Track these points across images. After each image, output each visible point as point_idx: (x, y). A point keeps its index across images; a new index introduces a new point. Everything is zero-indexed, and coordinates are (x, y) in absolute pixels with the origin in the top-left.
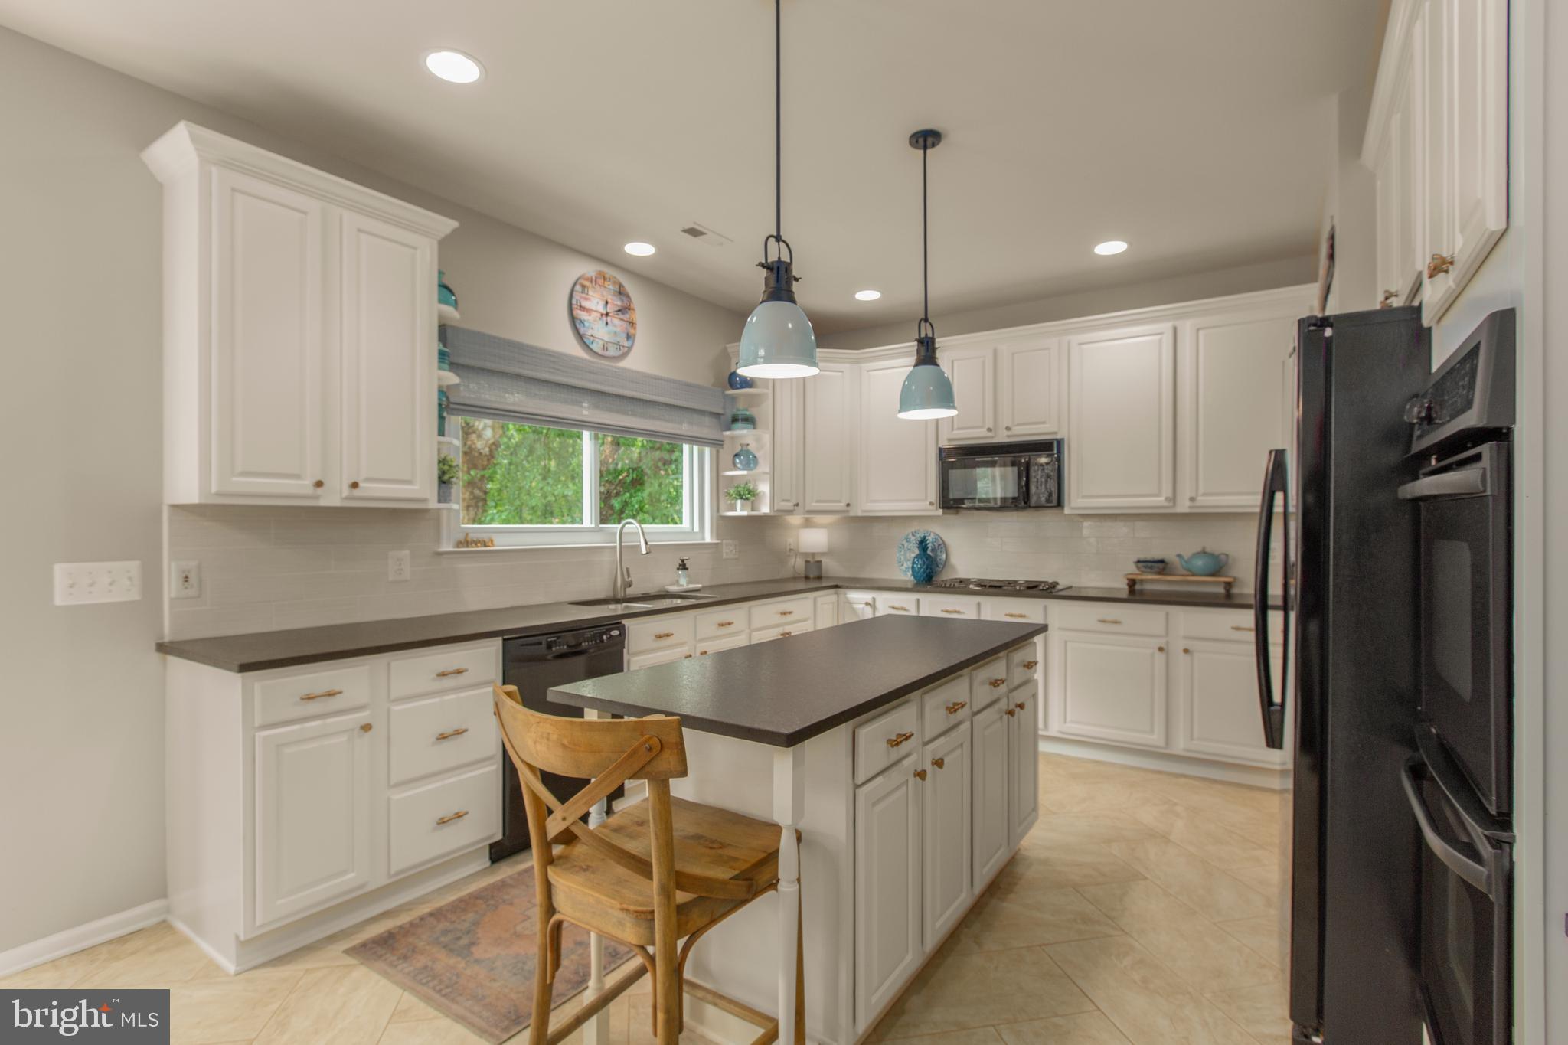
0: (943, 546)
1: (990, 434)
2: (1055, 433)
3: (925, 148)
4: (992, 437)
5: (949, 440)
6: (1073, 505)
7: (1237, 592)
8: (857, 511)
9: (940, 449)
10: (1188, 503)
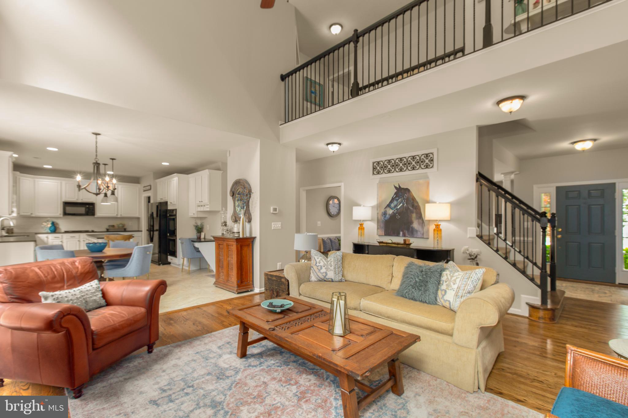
2: (93, 202)
4: (77, 201)
5: (65, 200)
6: (97, 215)
7: (127, 230)
8: (33, 215)
9: (63, 202)
10: (120, 216)
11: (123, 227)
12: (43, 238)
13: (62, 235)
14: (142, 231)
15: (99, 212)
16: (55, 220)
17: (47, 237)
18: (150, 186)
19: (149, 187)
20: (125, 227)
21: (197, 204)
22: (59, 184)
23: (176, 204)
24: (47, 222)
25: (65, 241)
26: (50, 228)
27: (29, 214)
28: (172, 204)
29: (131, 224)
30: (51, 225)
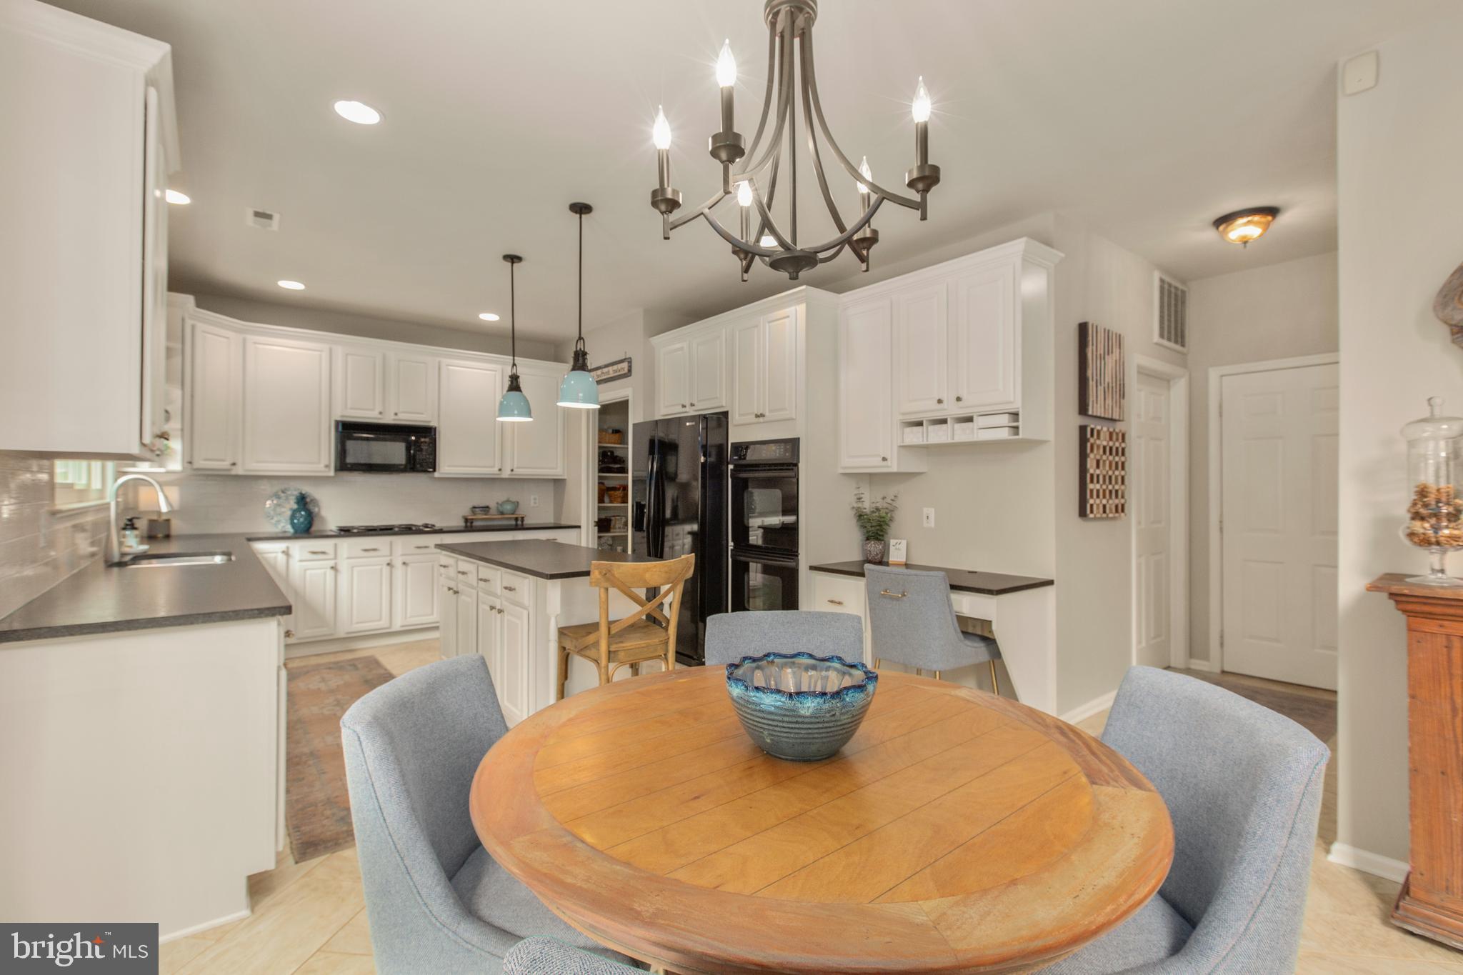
0: (314, 501)
1: (380, 416)
2: (429, 422)
3: (513, 263)
4: (380, 419)
5: (342, 416)
6: (441, 471)
7: (528, 522)
8: (239, 470)
9: (337, 423)
10: (509, 472)
11: (513, 514)
12: (273, 555)
13: (336, 545)
14: (579, 527)
15: (450, 461)
16: (307, 489)
17: (286, 553)
18: (629, 361)
19: (625, 365)
20: (520, 513)
21: (904, 414)
22: (325, 356)
23: (793, 419)
24: (282, 495)
25: (344, 566)
26: (293, 517)
27: (225, 465)
28: (761, 419)
29: (535, 503)
30: (295, 506)
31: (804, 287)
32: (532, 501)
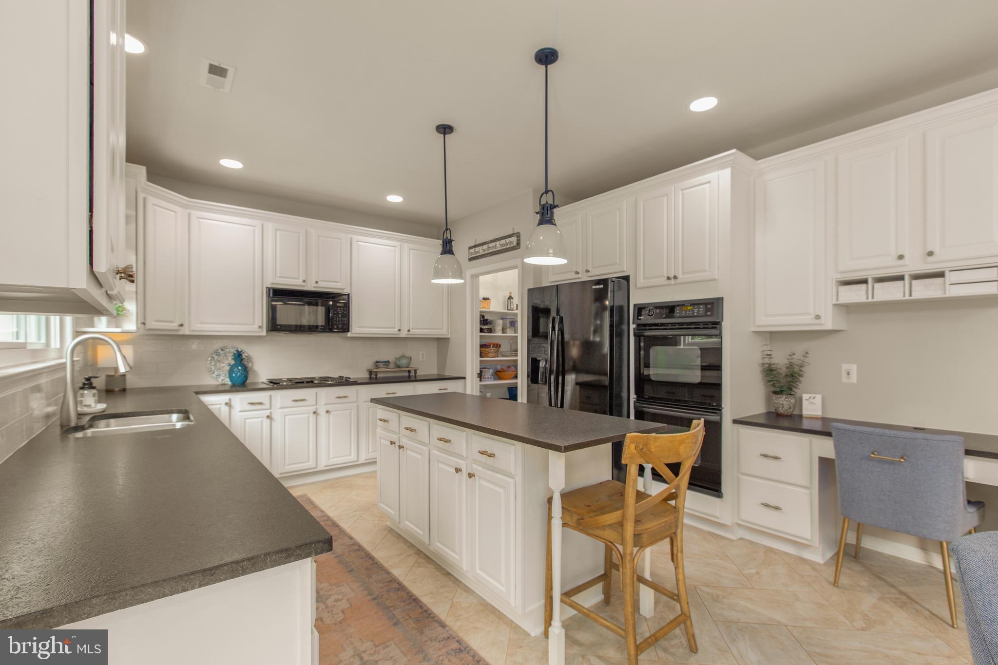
0: (249, 358)
1: (304, 284)
2: (343, 289)
3: (445, 134)
4: (304, 286)
5: (272, 284)
6: (354, 331)
7: (419, 374)
8: (186, 331)
9: (269, 289)
10: (406, 332)
11: (408, 367)
12: (218, 406)
13: (271, 396)
14: (464, 378)
15: (360, 322)
16: (241, 347)
17: (228, 404)
18: (518, 235)
19: (514, 239)
20: (413, 365)
21: (841, 272)
22: (258, 231)
23: (714, 280)
24: (222, 352)
25: (277, 415)
26: (231, 372)
27: (174, 325)
28: (673, 281)
29: (423, 358)
30: (233, 362)
31: (734, 151)
32: (421, 356)
